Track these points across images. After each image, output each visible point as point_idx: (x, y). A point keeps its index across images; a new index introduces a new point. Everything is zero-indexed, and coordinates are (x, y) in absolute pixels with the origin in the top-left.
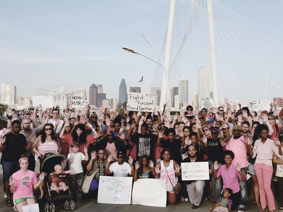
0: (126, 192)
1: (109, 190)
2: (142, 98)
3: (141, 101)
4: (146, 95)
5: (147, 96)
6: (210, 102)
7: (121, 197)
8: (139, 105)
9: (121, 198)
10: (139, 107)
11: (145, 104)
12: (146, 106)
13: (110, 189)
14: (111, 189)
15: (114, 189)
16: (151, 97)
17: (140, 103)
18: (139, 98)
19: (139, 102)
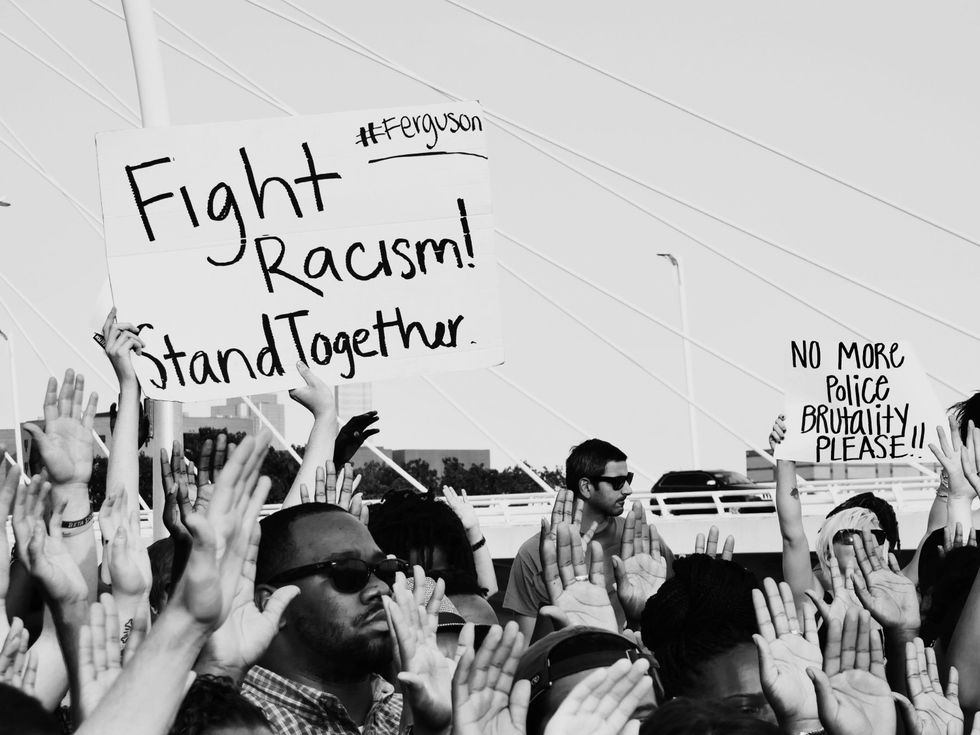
2: (305, 192)
3: (300, 236)
4: (367, 135)
5: (382, 147)
6: (895, 401)
8: (289, 296)
10: (281, 329)
11: (366, 262)
12: (389, 295)
16: (430, 152)
17: (293, 264)
18: (275, 195)
19: (271, 252)
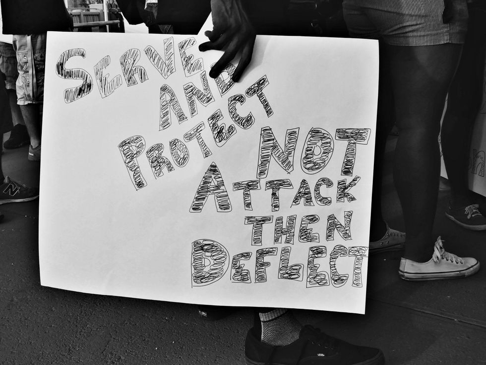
0: (304, 195)
1: (135, 170)
7: (257, 240)
9: (262, 253)
13: (143, 162)
14: (157, 163)
15: (183, 161)
